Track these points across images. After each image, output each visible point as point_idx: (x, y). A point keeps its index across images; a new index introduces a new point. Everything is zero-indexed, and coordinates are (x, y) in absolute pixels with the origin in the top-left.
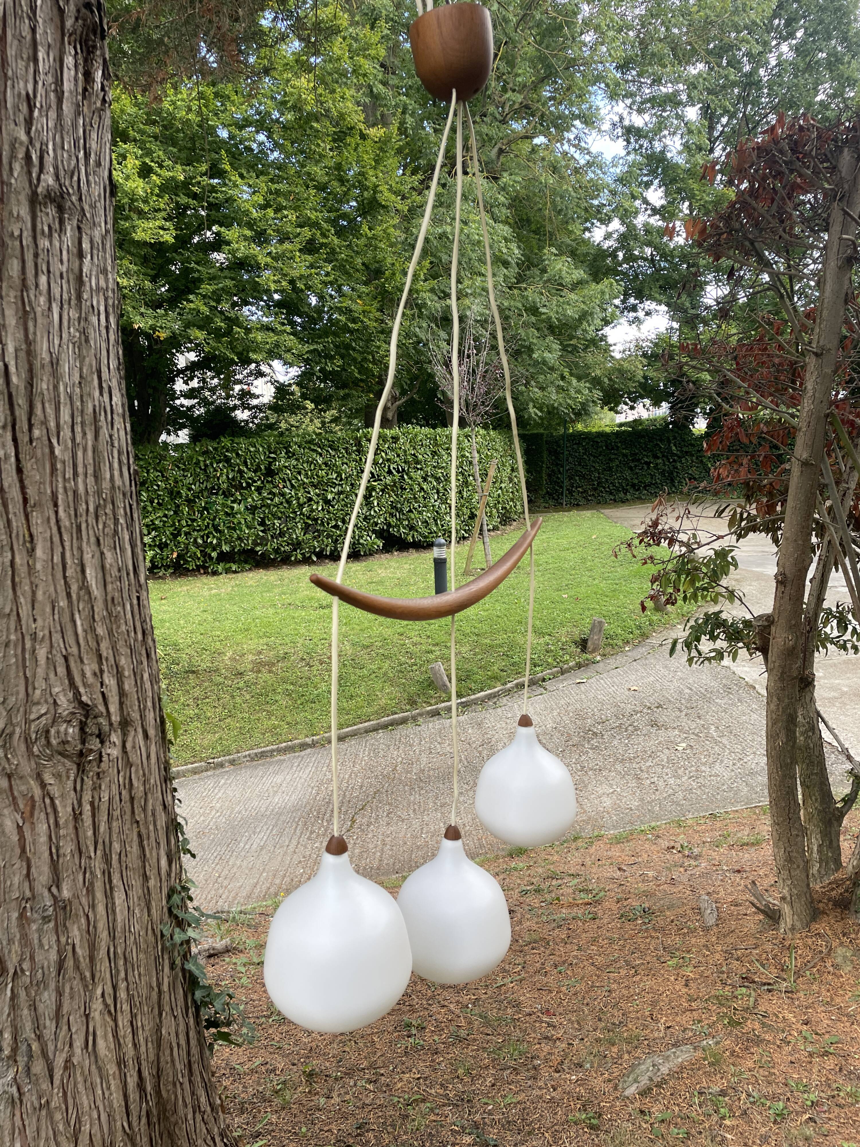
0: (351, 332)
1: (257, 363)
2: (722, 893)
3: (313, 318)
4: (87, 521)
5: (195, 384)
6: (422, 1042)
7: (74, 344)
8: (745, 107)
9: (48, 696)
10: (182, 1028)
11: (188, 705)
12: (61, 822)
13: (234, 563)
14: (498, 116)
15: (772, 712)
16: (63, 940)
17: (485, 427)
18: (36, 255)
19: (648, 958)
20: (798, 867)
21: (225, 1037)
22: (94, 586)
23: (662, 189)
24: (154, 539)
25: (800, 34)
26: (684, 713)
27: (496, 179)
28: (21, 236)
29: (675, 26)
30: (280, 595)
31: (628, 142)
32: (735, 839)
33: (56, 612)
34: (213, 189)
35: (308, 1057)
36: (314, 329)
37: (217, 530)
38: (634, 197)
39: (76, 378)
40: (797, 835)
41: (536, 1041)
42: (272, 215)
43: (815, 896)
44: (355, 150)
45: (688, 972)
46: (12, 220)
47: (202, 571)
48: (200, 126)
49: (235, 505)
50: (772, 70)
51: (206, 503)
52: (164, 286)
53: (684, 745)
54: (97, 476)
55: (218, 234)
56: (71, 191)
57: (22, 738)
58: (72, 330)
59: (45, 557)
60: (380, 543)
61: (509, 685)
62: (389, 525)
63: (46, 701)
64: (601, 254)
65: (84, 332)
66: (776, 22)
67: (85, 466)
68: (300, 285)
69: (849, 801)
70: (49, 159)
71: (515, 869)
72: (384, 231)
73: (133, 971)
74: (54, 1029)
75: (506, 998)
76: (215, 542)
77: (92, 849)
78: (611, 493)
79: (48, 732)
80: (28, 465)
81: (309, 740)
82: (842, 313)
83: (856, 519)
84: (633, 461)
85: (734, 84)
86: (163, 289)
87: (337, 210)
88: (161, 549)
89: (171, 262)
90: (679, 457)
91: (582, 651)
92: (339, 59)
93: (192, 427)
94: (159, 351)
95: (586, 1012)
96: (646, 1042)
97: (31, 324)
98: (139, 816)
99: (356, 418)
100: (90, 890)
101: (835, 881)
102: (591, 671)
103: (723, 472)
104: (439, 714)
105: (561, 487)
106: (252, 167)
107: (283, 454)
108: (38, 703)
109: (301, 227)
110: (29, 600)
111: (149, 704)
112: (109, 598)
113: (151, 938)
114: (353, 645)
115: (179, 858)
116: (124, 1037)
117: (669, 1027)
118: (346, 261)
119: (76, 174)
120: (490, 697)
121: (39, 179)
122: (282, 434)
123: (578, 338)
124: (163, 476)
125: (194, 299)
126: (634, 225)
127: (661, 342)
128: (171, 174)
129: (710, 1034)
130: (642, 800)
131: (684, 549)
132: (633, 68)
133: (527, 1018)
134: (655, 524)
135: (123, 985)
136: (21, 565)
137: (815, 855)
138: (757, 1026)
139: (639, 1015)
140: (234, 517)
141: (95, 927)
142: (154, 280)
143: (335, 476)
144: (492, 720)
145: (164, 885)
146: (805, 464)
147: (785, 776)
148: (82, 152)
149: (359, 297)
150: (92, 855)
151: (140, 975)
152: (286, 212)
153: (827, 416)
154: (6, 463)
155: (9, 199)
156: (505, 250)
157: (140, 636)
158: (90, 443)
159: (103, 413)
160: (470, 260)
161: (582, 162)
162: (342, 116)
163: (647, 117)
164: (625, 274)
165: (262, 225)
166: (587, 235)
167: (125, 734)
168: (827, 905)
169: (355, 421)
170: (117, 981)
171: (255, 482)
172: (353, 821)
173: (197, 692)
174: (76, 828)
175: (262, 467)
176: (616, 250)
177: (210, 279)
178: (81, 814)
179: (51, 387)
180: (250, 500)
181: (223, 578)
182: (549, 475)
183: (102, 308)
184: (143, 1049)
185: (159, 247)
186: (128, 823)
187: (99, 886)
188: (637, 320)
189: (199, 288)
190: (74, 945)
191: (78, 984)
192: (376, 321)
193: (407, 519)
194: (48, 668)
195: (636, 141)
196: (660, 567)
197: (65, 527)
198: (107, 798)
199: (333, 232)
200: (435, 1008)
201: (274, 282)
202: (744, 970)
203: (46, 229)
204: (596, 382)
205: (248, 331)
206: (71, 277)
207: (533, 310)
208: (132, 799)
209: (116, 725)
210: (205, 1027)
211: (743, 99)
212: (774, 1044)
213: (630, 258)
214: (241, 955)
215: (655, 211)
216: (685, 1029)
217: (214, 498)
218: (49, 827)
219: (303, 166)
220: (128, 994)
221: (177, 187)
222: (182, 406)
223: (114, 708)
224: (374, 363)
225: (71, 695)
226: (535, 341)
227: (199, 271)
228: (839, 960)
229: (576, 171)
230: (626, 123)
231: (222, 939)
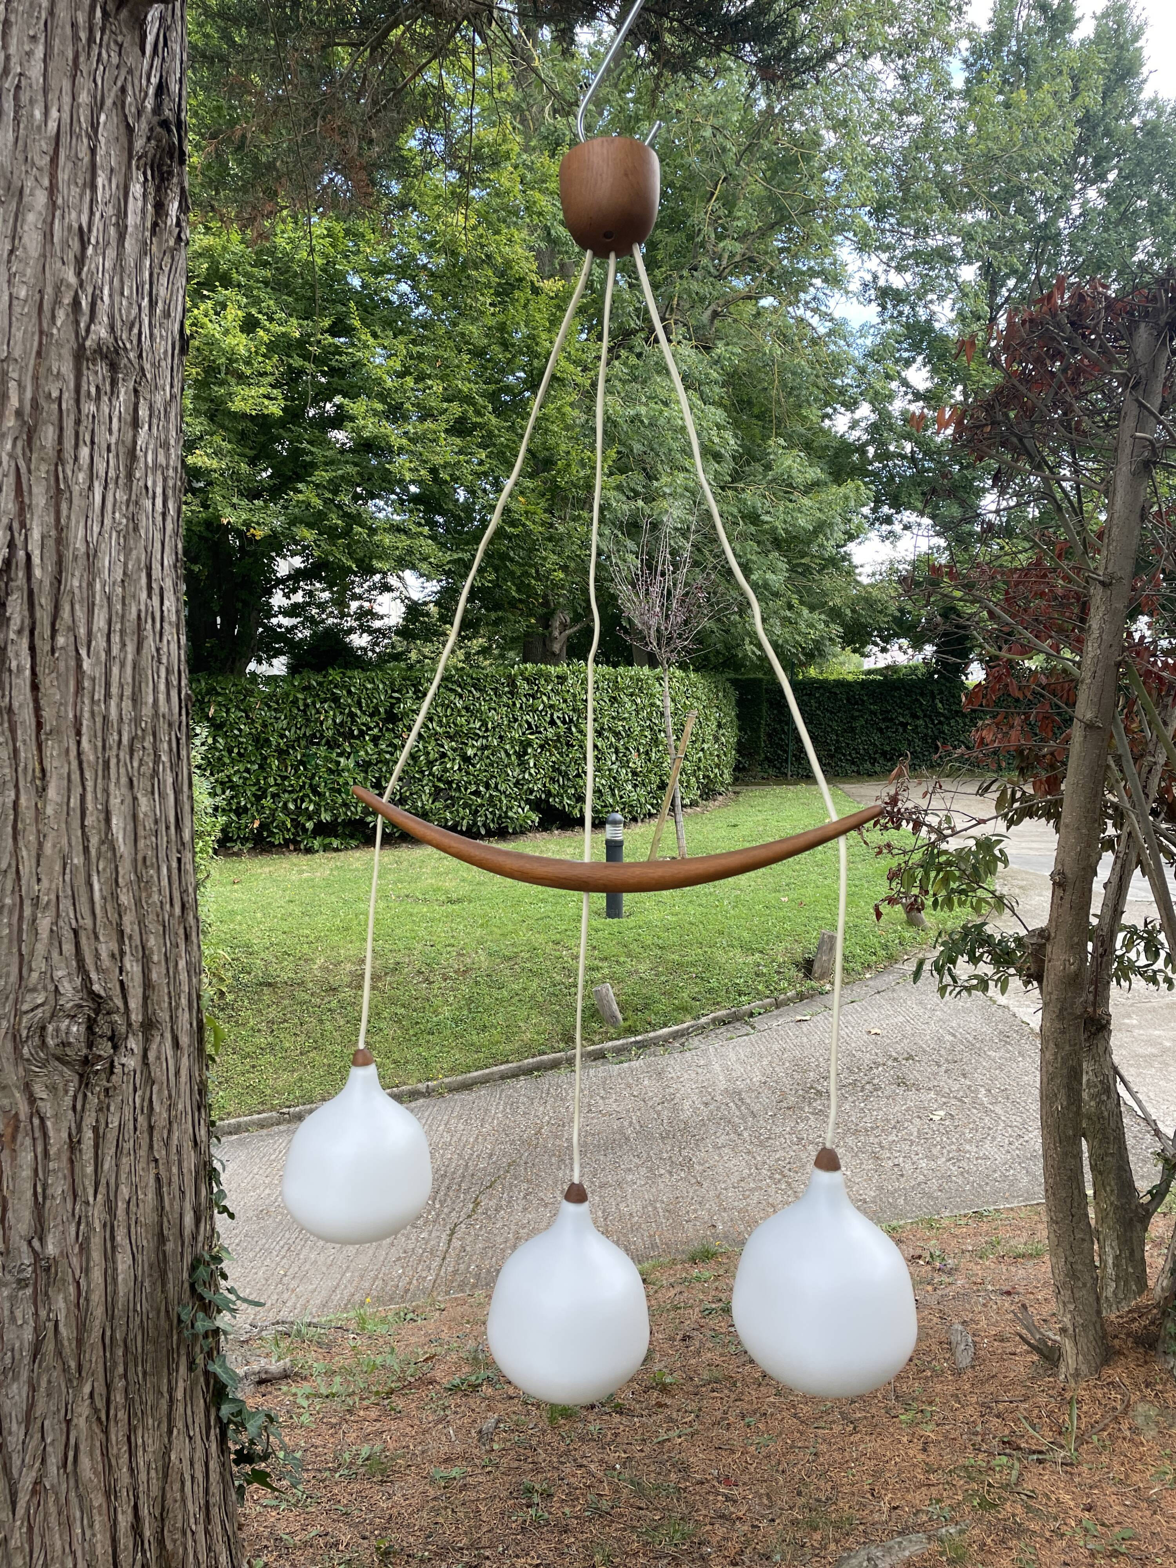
0: (510, 537)
1: (385, 574)
2: (983, 1323)
3: (461, 519)
4: (118, 756)
5: (298, 597)
6: (546, 1515)
7: (119, 532)
8: (1039, 268)
9: (48, 981)
10: (199, 1454)
11: (259, 1031)
12: (53, 1151)
13: (336, 837)
14: (712, 270)
15: (1048, 1063)
16: (43, 1313)
17: (683, 666)
18: (78, 422)
19: (873, 1411)
20: (1084, 1285)
21: (261, 1478)
22: (121, 840)
23: (928, 367)
24: (229, 801)
25: (1112, 176)
26: (943, 1069)
27: (707, 349)
28: (60, 398)
29: (947, 162)
30: (395, 883)
31: (884, 308)
32: (1007, 1247)
33: (68, 871)
34: (337, 350)
35: (386, 1529)
36: (461, 533)
37: (315, 792)
38: (888, 377)
39: (119, 575)
40: (1083, 1240)
41: (707, 1520)
42: (412, 385)
43: (1109, 1329)
44: (525, 307)
45: (928, 1431)
46: (51, 378)
47: (292, 847)
48: (324, 271)
49: (342, 760)
50: (1074, 220)
51: (303, 755)
52: (265, 470)
53: (942, 1113)
54: (136, 700)
55: (340, 407)
56: (128, 346)
57: (9, 1036)
58: (117, 515)
59: (58, 799)
60: (536, 818)
61: (703, 1020)
62: (549, 794)
63: (45, 988)
64: (845, 448)
65: (133, 519)
66: (1082, 160)
67: (121, 686)
68: (444, 475)
69: (1159, 1194)
70: (103, 308)
71: (698, 1279)
72: (558, 409)
73: (136, 1366)
74: (22, 1437)
75: (670, 1458)
76: (311, 808)
77: (91, 1191)
78: (853, 763)
79: (43, 1028)
80: (46, 681)
81: (422, 1087)
82: (1136, 533)
83: (1170, 806)
84: (884, 720)
85: (1024, 238)
86: (264, 475)
87: (498, 382)
88: (238, 815)
89: (278, 439)
90: (947, 718)
91: (806, 976)
92: (508, 192)
93: (293, 656)
94: (254, 554)
95: (781, 1482)
96: (861, 1528)
97: (64, 506)
98: (159, 1153)
99: (511, 649)
100: (84, 1248)
101: (1138, 1309)
102: (817, 1005)
103: (988, 736)
104: (604, 1057)
105: (786, 752)
106: (390, 324)
107: (411, 694)
108: (34, 990)
109: (449, 401)
110: (34, 853)
111: (184, 1001)
112: (140, 857)
113: (164, 1323)
114: (490, 954)
115: (212, 1217)
116: (117, 1457)
117: (895, 1508)
118: (507, 446)
119: (137, 326)
120: (676, 1035)
121: (88, 330)
122: (411, 667)
123: (814, 556)
124: (247, 717)
125: (304, 489)
126: (889, 412)
127: (923, 563)
128: (283, 329)
129: (952, 1519)
130: (880, 1188)
131: (934, 837)
132: (891, 215)
133: (697, 1487)
134: (894, 800)
135: (120, 1384)
136: (27, 808)
137: (1110, 1270)
138: (1019, 1510)
139: (855, 1489)
140: (339, 775)
141: (87, 1300)
142: (252, 462)
143: (478, 725)
144: (677, 1067)
145: (188, 1250)
146: (1089, 726)
147: (1066, 1154)
148: (146, 299)
149: (522, 493)
150: (91, 1199)
151: (145, 1373)
152: (430, 382)
153: (1119, 665)
154: (17, 677)
155: (48, 354)
156: (716, 440)
157: (177, 910)
158: (130, 657)
159: (150, 621)
160: (670, 450)
161: (822, 330)
162: (508, 264)
163: (908, 276)
164: (875, 474)
165: (398, 397)
166: (827, 422)
167: (147, 1040)
168: (1125, 1343)
169: (511, 654)
170: (113, 1377)
171: (371, 729)
172: (477, 1203)
173: (273, 1013)
174: (72, 1162)
175: (382, 710)
176: (867, 443)
177: (326, 464)
178: (79, 1142)
179: (84, 585)
180: (362, 753)
181: (320, 857)
182: (769, 736)
183: (159, 491)
184: (143, 1477)
185: (263, 421)
186: (143, 1161)
187: (96, 1242)
188: (892, 536)
189: (311, 475)
190: (57, 1321)
191: (58, 1377)
192: (542, 525)
193: (574, 786)
194: (51, 944)
195: (894, 307)
196: (902, 859)
197: (89, 762)
198: (116, 1124)
199: (490, 409)
200: (568, 1468)
201: (410, 469)
202: (1007, 1432)
203: (93, 390)
204: (835, 614)
205: (372, 531)
206: (122, 450)
207: (753, 518)
208: (151, 1128)
209: (136, 1026)
210: (234, 1461)
211: (1036, 257)
212: (1042, 1536)
213: (884, 456)
214: (305, 1383)
215: (918, 396)
216: (918, 1511)
217: (314, 749)
218: (36, 1157)
219: (455, 325)
220: (126, 1398)
221: (290, 346)
222: (280, 626)
223: (134, 1004)
224: (538, 578)
225: (78, 981)
226: (754, 558)
227: (312, 453)
228: (1140, 1421)
229: (814, 342)
230: (882, 283)
231: (279, 1359)
